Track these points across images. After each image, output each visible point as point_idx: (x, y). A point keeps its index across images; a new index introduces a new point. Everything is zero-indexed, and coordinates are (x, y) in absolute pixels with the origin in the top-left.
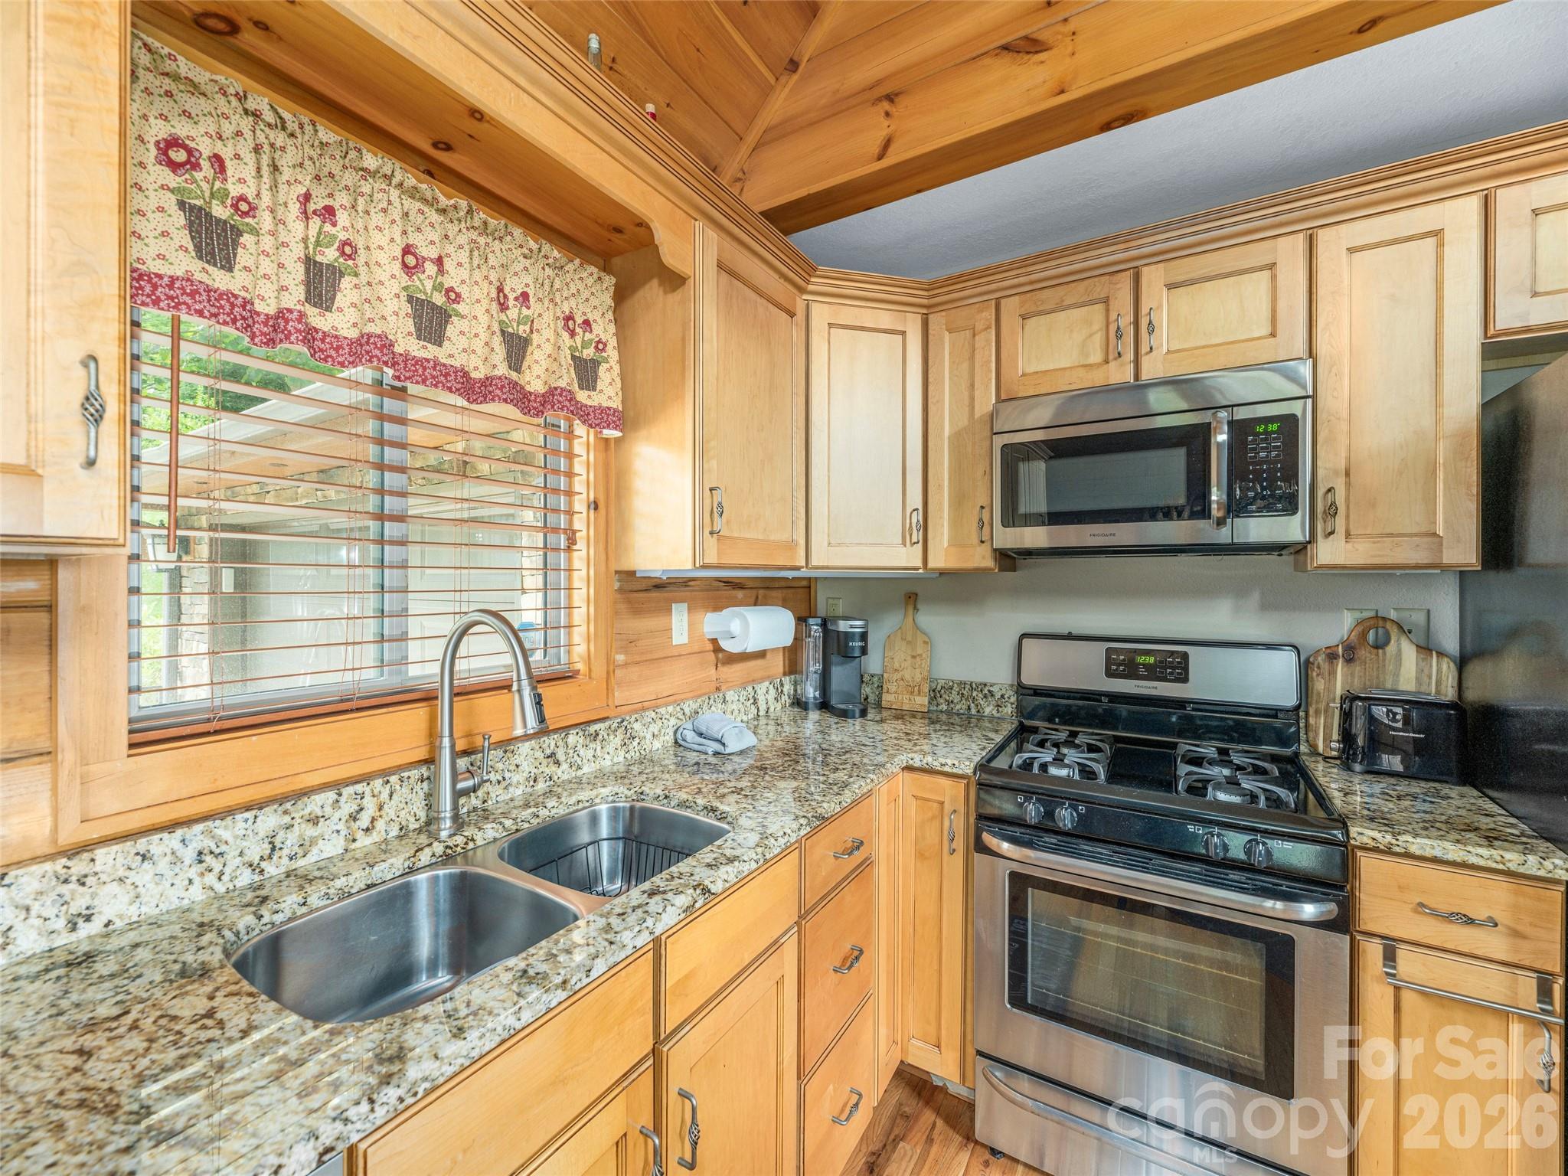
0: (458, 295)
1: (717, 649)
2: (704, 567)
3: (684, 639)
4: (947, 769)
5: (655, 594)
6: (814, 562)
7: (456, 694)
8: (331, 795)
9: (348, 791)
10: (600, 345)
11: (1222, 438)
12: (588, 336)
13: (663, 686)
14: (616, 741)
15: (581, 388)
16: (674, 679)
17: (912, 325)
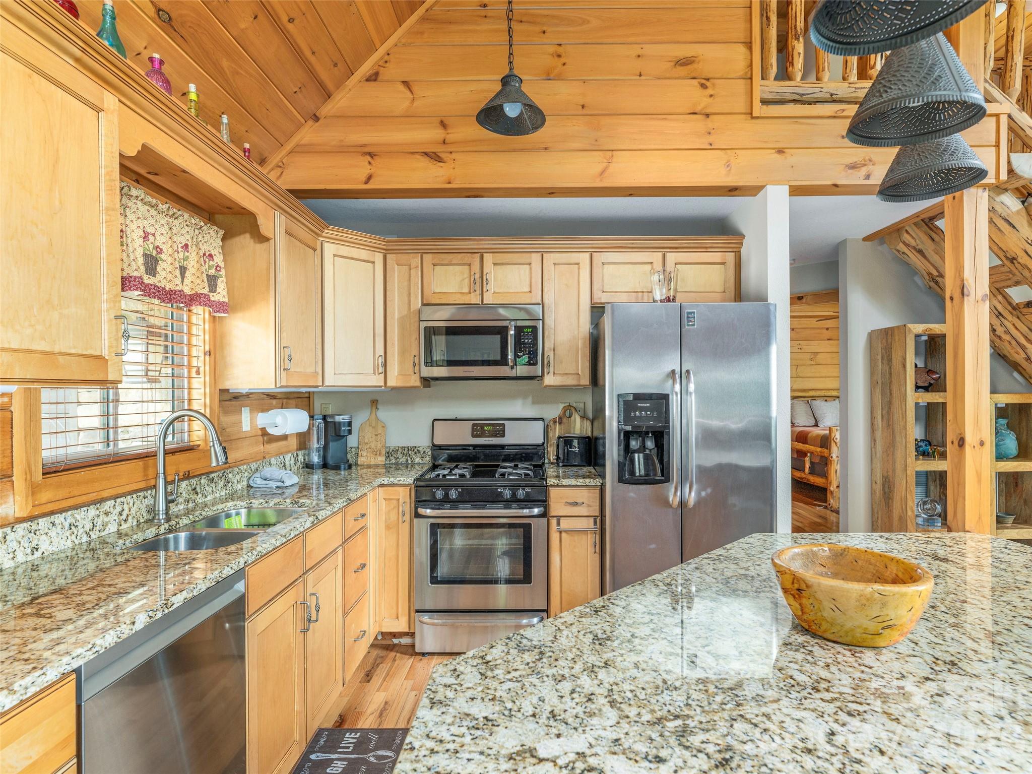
0: (161, 250)
1: (264, 432)
2: (281, 387)
3: (249, 429)
4: (401, 482)
5: (234, 403)
6: (327, 383)
7: (167, 453)
8: (113, 502)
9: (118, 500)
10: (218, 268)
11: (512, 332)
12: (211, 263)
13: (238, 455)
14: (221, 483)
15: (211, 291)
16: (244, 450)
17: (378, 258)
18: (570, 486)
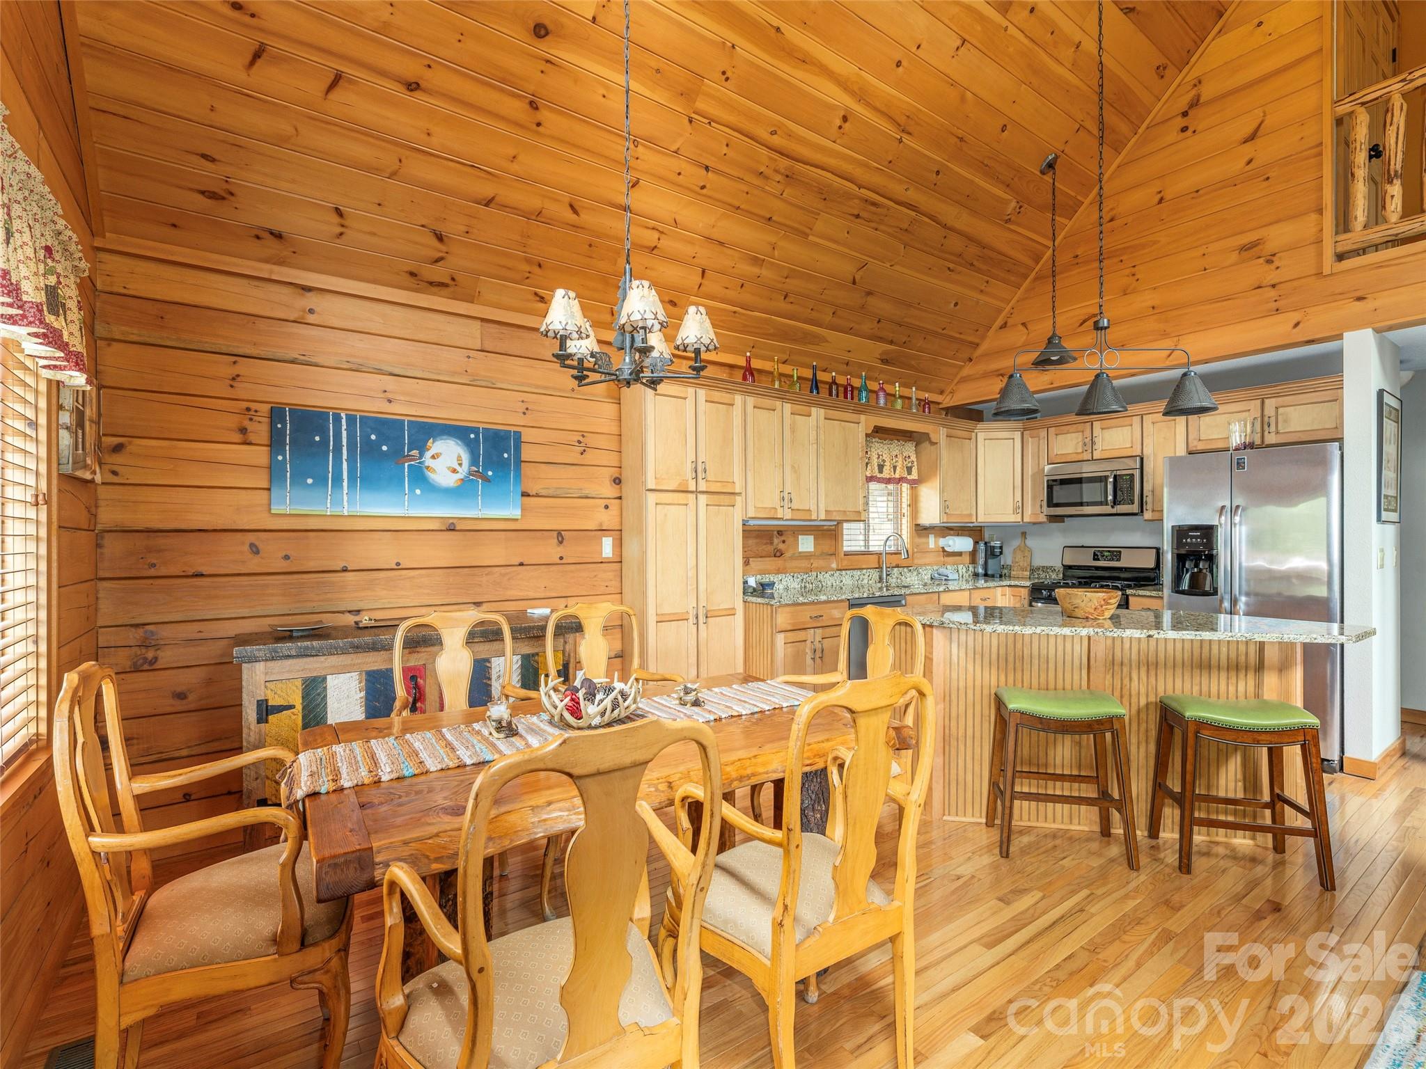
0: (885, 461)
1: (944, 551)
2: (943, 523)
3: (933, 546)
4: (1022, 585)
5: (926, 531)
6: (979, 520)
7: (887, 554)
8: (866, 571)
9: (869, 570)
10: (913, 462)
11: (1111, 480)
12: (909, 460)
13: (927, 560)
14: (915, 573)
15: (908, 475)
16: (930, 558)
17: (1017, 435)
18: (1145, 596)
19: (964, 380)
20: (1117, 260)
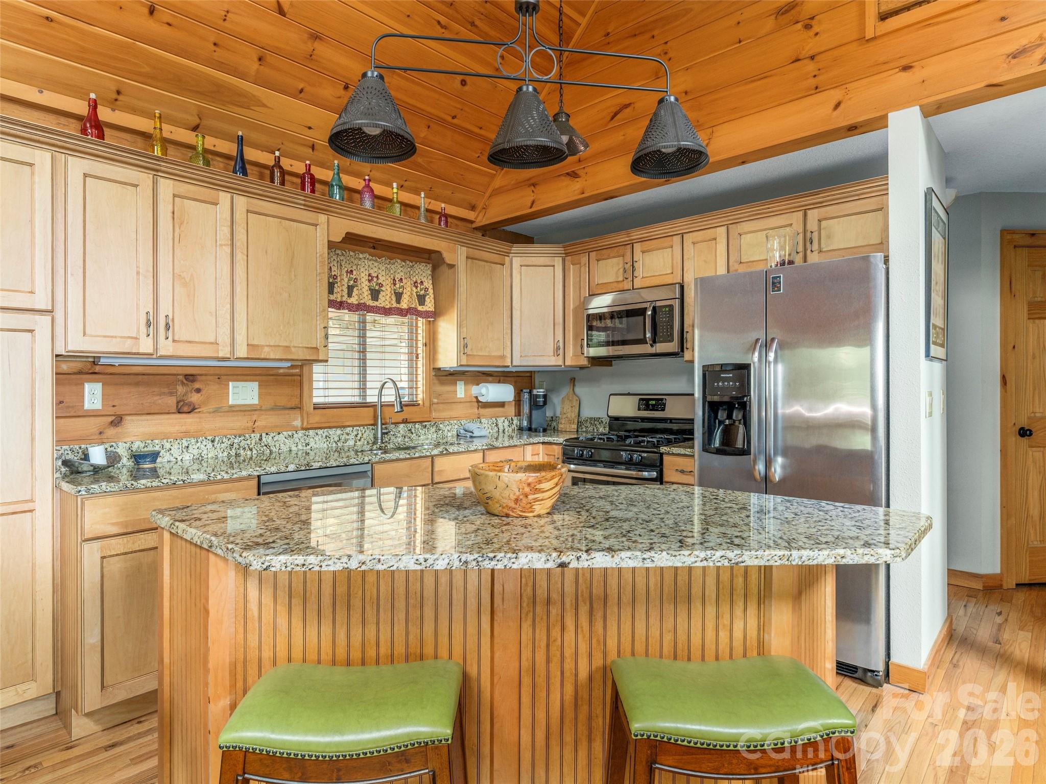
0: (382, 285)
1: (478, 401)
2: (461, 366)
3: (463, 396)
4: (555, 442)
5: (450, 377)
6: (514, 364)
8: (351, 428)
9: (355, 428)
10: (426, 289)
11: (650, 313)
12: (422, 287)
13: (453, 414)
14: (433, 430)
15: (420, 305)
16: (458, 411)
17: (558, 262)
18: (679, 455)
19: (497, 192)
20: (648, 35)
